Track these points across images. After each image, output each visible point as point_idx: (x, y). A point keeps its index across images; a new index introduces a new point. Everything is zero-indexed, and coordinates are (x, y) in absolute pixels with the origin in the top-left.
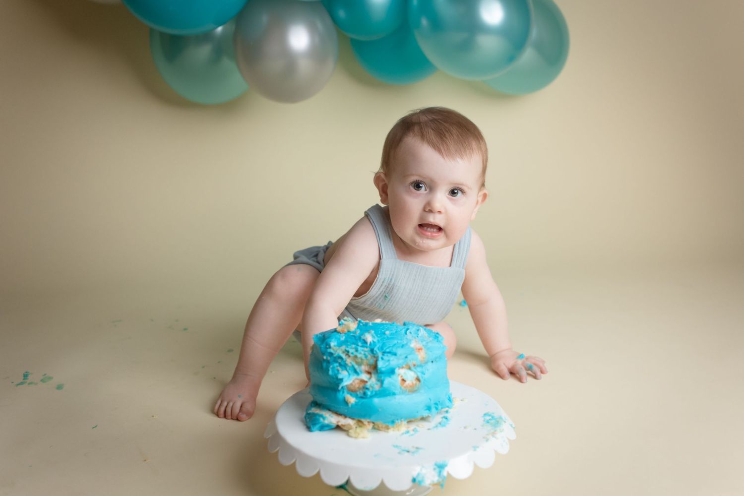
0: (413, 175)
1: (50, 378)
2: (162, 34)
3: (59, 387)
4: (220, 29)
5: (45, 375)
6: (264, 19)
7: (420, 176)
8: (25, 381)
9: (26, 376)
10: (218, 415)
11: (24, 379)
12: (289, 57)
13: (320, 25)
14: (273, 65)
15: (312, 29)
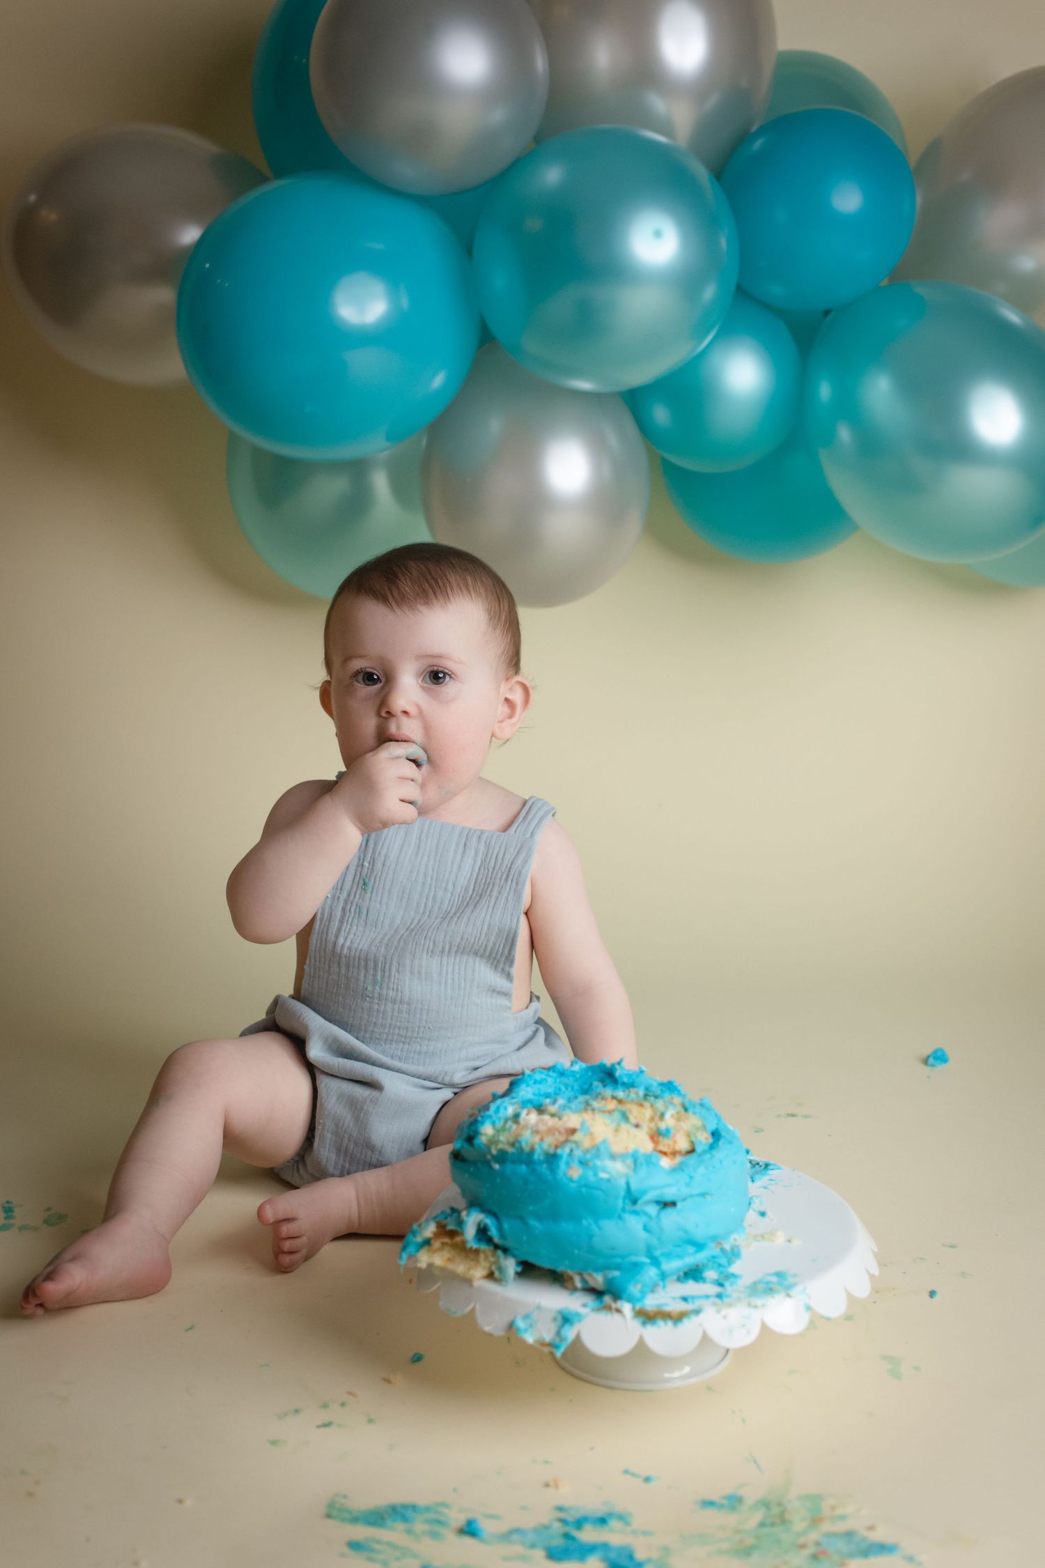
6: (495, 425)
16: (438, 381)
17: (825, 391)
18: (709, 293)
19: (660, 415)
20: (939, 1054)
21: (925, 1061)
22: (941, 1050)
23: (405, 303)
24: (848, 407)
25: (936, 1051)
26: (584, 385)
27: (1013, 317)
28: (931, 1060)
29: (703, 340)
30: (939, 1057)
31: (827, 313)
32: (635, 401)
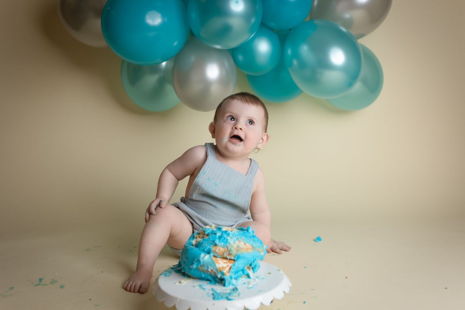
0: (228, 112)
1: (56, 282)
2: (129, 64)
3: (62, 287)
4: (164, 64)
5: (53, 279)
6: (192, 58)
7: (231, 112)
8: (40, 283)
9: (41, 280)
10: (126, 289)
11: (40, 282)
12: (207, 84)
13: (226, 64)
14: (195, 87)
15: (221, 66)
16: (175, 44)
17: (289, 52)
18: (253, 20)
19: (240, 58)
20: (319, 238)
21: (315, 241)
22: (319, 237)
23: (166, 20)
24: (296, 55)
25: (318, 237)
26: (218, 47)
27: (344, 29)
28: (316, 240)
29: (252, 34)
30: (319, 239)
31: (290, 30)
32: (233, 52)
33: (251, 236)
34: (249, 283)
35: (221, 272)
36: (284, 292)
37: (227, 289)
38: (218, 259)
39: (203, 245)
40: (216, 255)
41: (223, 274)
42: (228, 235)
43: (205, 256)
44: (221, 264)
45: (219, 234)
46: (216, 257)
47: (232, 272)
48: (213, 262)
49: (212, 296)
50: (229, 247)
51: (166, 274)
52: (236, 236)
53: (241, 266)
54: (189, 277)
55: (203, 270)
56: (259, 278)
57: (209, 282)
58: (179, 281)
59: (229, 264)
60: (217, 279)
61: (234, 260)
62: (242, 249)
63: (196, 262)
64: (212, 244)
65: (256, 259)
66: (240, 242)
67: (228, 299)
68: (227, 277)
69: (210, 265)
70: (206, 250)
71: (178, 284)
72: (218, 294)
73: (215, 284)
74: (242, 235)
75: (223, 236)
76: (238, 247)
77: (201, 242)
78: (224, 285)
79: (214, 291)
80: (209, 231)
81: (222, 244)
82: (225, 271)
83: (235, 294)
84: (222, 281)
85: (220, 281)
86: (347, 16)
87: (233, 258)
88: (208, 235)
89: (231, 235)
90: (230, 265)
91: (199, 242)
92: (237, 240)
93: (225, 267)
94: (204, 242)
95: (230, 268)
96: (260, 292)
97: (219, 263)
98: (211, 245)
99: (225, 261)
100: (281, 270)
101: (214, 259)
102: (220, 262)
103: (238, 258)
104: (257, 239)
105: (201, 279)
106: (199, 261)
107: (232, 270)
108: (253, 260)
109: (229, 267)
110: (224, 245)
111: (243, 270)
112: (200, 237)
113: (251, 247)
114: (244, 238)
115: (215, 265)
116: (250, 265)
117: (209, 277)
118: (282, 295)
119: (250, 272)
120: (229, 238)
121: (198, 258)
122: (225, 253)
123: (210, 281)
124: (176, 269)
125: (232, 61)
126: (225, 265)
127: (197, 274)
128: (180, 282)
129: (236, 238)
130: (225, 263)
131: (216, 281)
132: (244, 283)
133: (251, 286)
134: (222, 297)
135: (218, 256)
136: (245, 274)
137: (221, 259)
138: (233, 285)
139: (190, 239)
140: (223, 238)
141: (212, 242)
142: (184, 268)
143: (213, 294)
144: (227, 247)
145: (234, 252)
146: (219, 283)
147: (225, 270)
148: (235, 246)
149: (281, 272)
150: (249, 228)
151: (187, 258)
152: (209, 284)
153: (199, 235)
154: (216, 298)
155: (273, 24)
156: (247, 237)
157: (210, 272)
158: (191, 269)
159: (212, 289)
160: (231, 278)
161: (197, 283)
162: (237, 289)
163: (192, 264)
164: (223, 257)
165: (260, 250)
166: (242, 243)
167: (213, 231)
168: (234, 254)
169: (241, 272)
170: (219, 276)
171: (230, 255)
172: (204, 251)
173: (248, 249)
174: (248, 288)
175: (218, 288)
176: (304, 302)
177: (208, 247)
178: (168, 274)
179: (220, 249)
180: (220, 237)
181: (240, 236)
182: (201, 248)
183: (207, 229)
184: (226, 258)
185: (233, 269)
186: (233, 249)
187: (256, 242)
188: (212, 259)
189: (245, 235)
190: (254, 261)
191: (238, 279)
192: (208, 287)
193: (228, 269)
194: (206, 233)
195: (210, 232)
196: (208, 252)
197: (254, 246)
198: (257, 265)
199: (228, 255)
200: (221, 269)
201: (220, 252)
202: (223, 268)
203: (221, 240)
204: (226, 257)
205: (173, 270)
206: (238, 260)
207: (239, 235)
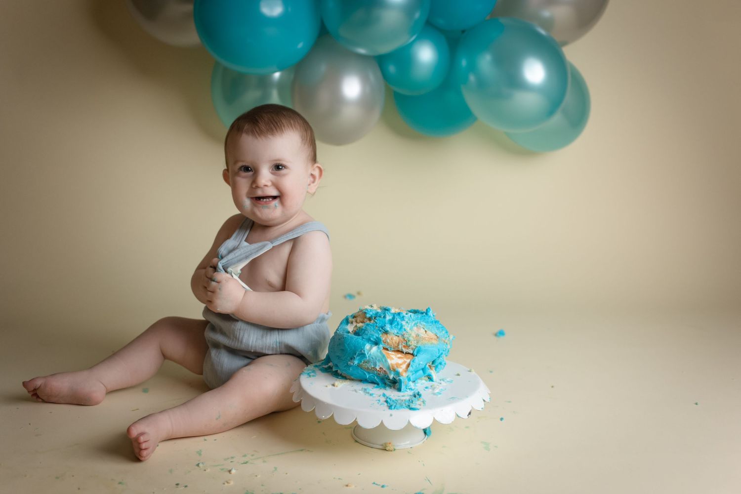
4: (277, 75)
6: (322, 68)
13: (372, 77)
15: (365, 80)
16: (300, 45)
17: (464, 63)
18: (417, 15)
19: (392, 69)
21: (495, 335)
22: (501, 331)
23: (290, 9)
24: (472, 67)
25: (499, 331)
26: (362, 51)
27: (543, 32)
28: (499, 334)
29: (412, 36)
30: (501, 333)
31: (463, 31)
32: (381, 61)
33: (433, 322)
34: (433, 388)
35: (394, 370)
36: (484, 401)
37: (405, 395)
38: (390, 352)
39: (366, 332)
40: (387, 347)
41: (398, 374)
42: (403, 318)
43: (371, 348)
44: (395, 360)
45: (389, 317)
46: (387, 349)
47: (411, 372)
48: (384, 356)
49: (386, 404)
50: (405, 336)
51: (310, 373)
52: (413, 320)
53: (423, 364)
54: (344, 378)
55: (368, 368)
56: (445, 381)
57: (376, 385)
58: (332, 383)
59: (405, 359)
60: (387, 382)
61: (412, 354)
62: (424, 339)
63: (357, 356)
64: (380, 331)
65: (442, 353)
66: (419, 328)
67: (411, 409)
68: (403, 377)
69: (379, 361)
70: (372, 339)
71: (330, 387)
72: (393, 401)
73: (385, 388)
74: (421, 319)
75: (395, 319)
76: (417, 336)
77: (363, 328)
78: (399, 390)
79: (387, 398)
80: (371, 313)
81: (395, 331)
82: (400, 370)
83: (419, 402)
84: (395, 384)
85: (392, 385)
86: (546, 13)
87: (411, 352)
88: (370, 319)
89: (407, 320)
90: (408, 361)
91: (359, 328)
92: (415, 326)
93: (401, 364)
94: (368, 327)
95: (408, 365)
96: (453, 399)
97: (392, 359)
98: (380, 333)
99: (400, 355)
100: (473, 370)
101: (384, 352)
102: (393, 356)
103: (418, 352)
104: (440, 326)
105: (362, 380)
106: (363, 355)
107: (410, 368)
108: (438, 355)
109: (407, 363)
110: (397, 333)
111: (423, 369)
112: (358, 321)
113: (436, 337)
114: (424, 323)
115: (386, 361)
116: (433, 362)
117: (376, 378)
118: (482, 405)
119: (433, 373)
120: (404, 323)
121: (361, 351)
122: (400, 344)
123: (378, 384)
124: (321, 367)
125: (379, 74)
126: (400, 361)
127: (359, 373)
128: (333, 385)
129: (414, 322)
130: (399, 358)
131: (385, 384)
132: (426, 388)
133: (437, 391)
134: (401, 406)
135: (389, 349)
136: (426, 375)
137: (393, 353)
138: (411, 389)
139: (341, 323)
140: (396, 323)
141: (381, 329)
142: (337, 366)
143: (386, 401)
144: (403, 335)
145: (413, 343)
146: (390, 387)
147: (401, 368)
148: (414, 335)
149: (473, 373)
150: (429, 310)
151: (343, 350)
152: (376, 387)
153: (355, 319)
154: (393, 407)
155: (441, 22)
156: (427, 322)
157: (379, 371)
158: (348, 366)
159: (384, 395)
160: (409, 380)
161: (359, 386)
162: (419, 394)
163: (352, 358)
164: (396, 349)
165: (446, 341)
166: (422, 331)
167: (378, 313)
168: (413, 346)
169: (421, 372)
170: (391, 377)
171: (407, 346)
172: (369, 340)
173: (432, 339)
174: (434, 394)
175: (391, 393)
176: (502, 419)
177: (375, 335)
178: (312, 374)
179: (393, 339)
180: (391, 322)
181: (419, 321)
182: (365, 337)
183: (369, 311)
184: (402, 352)
185: (412, 366)
186: (411, 338)
187: (441, 330)
188: (381, 353)
189: (425, 319)
190: (439, 357)
191: (416, 381)
192: (377, 392)
193: (404, 366)
194: (368, 316)
195: (373, 314)
196: (376, 343)
197: (438, 335)
198: (443, 363)
199: (404, 346)
200: (395, 367)
201: (392, 342)
202: (398, 365)
203: (393, 325)
204: (402, 350)
205: (317, 368)
206: (418, 355)
207: (417, 319)
